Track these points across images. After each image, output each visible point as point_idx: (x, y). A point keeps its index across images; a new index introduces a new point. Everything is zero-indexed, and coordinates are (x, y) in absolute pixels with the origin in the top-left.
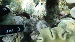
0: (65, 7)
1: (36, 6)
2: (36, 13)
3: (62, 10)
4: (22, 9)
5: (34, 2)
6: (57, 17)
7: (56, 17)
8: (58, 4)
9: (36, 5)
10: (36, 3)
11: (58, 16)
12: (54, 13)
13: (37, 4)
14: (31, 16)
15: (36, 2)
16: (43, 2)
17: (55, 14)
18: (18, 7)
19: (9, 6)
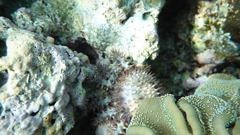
0: (218, 36)
1: (123, 22)
2: (121, 44)
3: (204, 46)
4: (72, 28)
5: (120, 6)
6: (184, 71)
7: (180, 70)
8: (191, 27)
9: (124, 17)
10: (125, 11)
11: (188, 67)
12: (174, 57)
13: (130, 14)
14: (104, 56)
15: (128, 7)
16: (150, 10)
17: (178, 61)
18: (59, 20)
19: (29, 10)
